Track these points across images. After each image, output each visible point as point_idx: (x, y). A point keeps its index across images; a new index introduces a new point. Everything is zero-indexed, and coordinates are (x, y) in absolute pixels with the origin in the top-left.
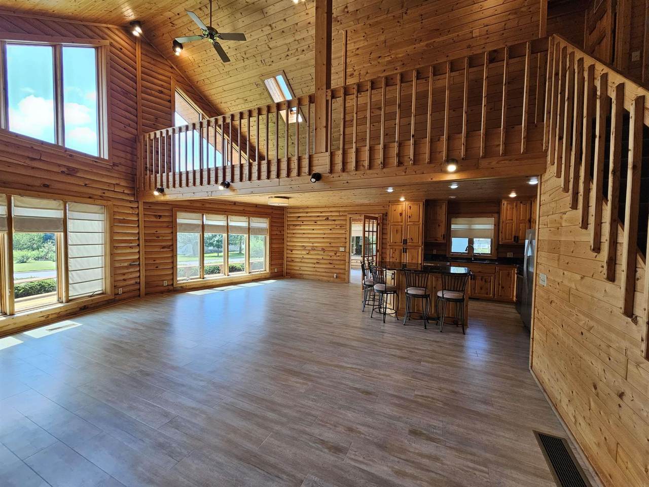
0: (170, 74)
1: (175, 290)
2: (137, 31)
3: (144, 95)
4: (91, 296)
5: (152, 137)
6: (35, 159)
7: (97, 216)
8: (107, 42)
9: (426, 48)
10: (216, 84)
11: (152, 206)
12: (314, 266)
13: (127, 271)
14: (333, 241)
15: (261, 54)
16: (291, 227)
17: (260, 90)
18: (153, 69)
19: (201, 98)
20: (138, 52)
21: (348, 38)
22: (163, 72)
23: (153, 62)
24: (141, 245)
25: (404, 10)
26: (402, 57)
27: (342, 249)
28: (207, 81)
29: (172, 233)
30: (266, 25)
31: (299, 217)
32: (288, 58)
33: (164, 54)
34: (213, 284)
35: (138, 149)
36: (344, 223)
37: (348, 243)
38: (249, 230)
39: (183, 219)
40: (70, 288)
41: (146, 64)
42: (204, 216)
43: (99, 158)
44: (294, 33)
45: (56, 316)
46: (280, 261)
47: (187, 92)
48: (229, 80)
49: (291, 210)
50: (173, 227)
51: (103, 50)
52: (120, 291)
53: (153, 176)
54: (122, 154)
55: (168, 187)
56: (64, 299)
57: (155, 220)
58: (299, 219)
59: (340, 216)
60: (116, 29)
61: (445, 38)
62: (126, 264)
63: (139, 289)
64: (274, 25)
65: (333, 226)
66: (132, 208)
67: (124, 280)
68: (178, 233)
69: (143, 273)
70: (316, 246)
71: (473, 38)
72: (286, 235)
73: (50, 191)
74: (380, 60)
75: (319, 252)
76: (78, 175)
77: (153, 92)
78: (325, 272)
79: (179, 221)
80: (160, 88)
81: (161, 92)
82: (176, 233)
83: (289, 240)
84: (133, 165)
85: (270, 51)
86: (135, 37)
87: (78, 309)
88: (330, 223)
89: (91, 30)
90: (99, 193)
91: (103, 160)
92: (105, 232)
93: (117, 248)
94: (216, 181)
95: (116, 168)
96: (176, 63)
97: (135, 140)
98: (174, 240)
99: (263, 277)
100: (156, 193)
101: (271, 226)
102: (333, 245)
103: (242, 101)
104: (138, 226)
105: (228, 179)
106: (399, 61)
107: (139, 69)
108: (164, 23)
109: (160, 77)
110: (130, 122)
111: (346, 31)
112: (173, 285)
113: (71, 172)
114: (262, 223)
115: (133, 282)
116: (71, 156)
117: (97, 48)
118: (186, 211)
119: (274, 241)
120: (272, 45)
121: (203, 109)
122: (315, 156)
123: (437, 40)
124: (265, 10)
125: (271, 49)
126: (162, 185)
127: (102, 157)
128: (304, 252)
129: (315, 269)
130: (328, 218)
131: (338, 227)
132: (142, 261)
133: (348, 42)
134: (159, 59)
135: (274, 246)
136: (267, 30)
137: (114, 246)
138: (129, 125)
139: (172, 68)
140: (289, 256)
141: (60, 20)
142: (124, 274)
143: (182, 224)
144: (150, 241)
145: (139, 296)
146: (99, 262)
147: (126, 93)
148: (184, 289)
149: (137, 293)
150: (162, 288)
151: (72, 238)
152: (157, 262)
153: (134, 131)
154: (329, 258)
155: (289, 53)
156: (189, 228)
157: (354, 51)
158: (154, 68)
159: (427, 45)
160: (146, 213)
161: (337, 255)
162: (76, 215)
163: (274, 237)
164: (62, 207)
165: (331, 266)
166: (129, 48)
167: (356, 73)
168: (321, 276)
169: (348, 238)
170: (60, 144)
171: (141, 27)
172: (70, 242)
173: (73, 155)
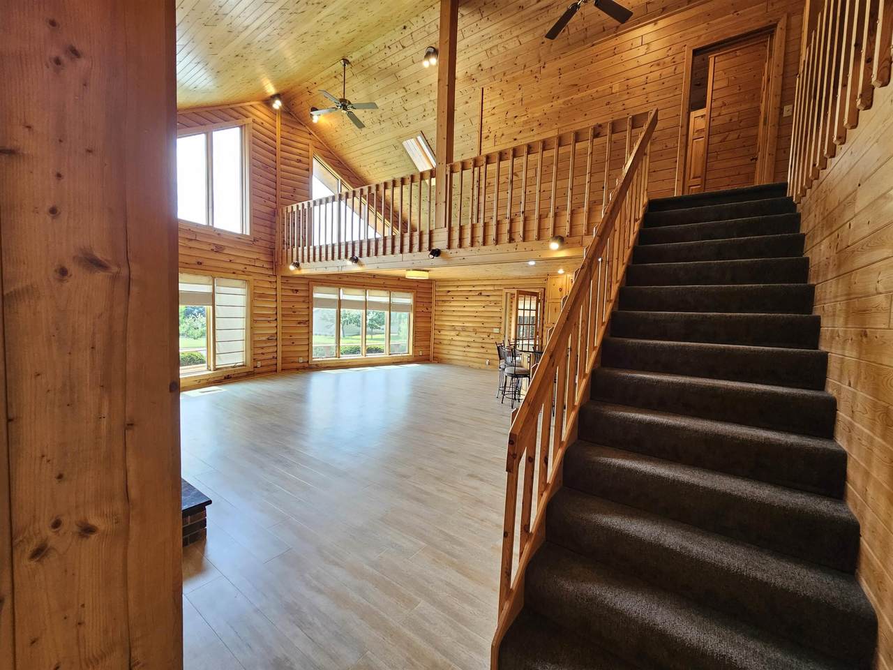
0: (308, 141)
1: (312, 367)
2: (277, 104)
3: (283, 167)
4: (234, 367)
5: (290, 211)
6: (191, 240)
7: (239, 291)
8: (249, 121)
9: (563, 106)
10: (355, 148)
11: (288, 279)
12: (464, 349)
13: (265, 345)
14: (486, 320)
15: (397, 116)
16: (440, 304)
17: (399, 152)
18: (292, 139)
19: (340, 163)
20: (278, 124)
21: (484, 97)
22: (302, 140)
23: (291, 131)
24: (278, 320)
25: (542, 64)
26: (540, 116)
27: (496, 330)
28: (345, 145)
29: (308, 308)
30: (400, 88)
31: (449, 291)
32: (424, 118)
33: (302, 121)
34: (350, 364)
35: (277, 222)
36: (499, 299)
37: (503, 324)
38: (390, 307)
39: (319, 294)
40: (217, 358)
41: (285, 134)
42: (341, 290)
43: (242, 235)
44: (429, 94)
45: (206, 381)
46: (427, 343)
47: (325, 157)
48: (368, 143)
49: (440, 284)
50: (309, 302)
51: (246, 128)
52: (259, 364)
53: (290, 250)
54: (262, 229)
55: (303, 261)
56: (212, 368)
57: (292, 294)
58: (449, 294)
59: (495, 290)
60: (259, 105)
61: (584, 94)
62: (264, 338)
63: (276, 364)
64: (407, 88)
65: (488, 303)
66: (270, 282)
67: (263, 354)
68: (315, 309)
69: (280, 349)
70: (467, 327)
71: (612, 93)
72: (433, 313)
73: (203, 268)
74: (516, 120)
75: (470, 334)
76: (225, 252)
77: (292, 162)
78: (477, 357)
79: (316, 295)
80: (299, 158)
81: (299, 161)
82: (312, 308)
83: (436, 318)
84: (271, 238)
85: (406, 113)
86: (276, 110)
87: (223, 378)
88: (483, 298)
89: (237, 112)
90: (242, 268)
91: (246, 236)
92: (247, 306)
93: (256, 321)
94: (346, 256)
95: (257, 243)
96: (314, 130)
97: (275, 213)
98: (310, 315)
99: (406, 360)
100: (292, 268)
101: (416, 302)
102: (486, 325)
103: (381, 164)
104: (276, 301)
105: (357, 254)
106: (534, 121)
107: (279, 140)
108: (302, 93)
109: (300, 145)
110: (270, 196)
111: (483, 89)
112: (308, 362)
113: (219, 249)
114: (407, 299)
115: (271, 356)
116: (219, 234)
117: (241, 127)
118: (322, 285)
119: (419, 320)
120: (407, 106)
121: (342, 174)
122: (435, 231)
123: (575, 97)
124: (398, 75)
125: (406, 110)
126: (297, 260)
127: (244, 233)
128: (453, 333)
129: (465, 354)
130: (481, 293)
131: (493, 304)
132: (279, 336)
133: (484, 101)
134: (298, 128)
135: (418, 325)
136: (401, 93)
137: (254, 319)
138: (269, 199)
139: (310, 134)
140: (436, 337)
141: (212, 109)
142: (262, 348)
143: (318, 299)
144: (288, 315)
145: (276, 371)
146: (241, 335)
147: (266, 167)
148: (319, 367)
149: (274, 368)
150: (298, 365)
151: (220, 311)
152: (293, 337)
153: (274, 205)
154: (481, 340)
155: (426, 113)
156: (325, 303)
157: (490, 110)
158: (294, 137)
159: (564, 103)
160: (283, 287)
161: (491, 337)
162: (222, 289)
163: (418, 315)
164: (211, 282)
165: (482, 350)
166: (271, 121)
167: (492, 135)
168: (471, 361)
169: (503, 318)
170: (210, 224)
171: (280, 99)
172: (217, 315)
173: (220, 234)
